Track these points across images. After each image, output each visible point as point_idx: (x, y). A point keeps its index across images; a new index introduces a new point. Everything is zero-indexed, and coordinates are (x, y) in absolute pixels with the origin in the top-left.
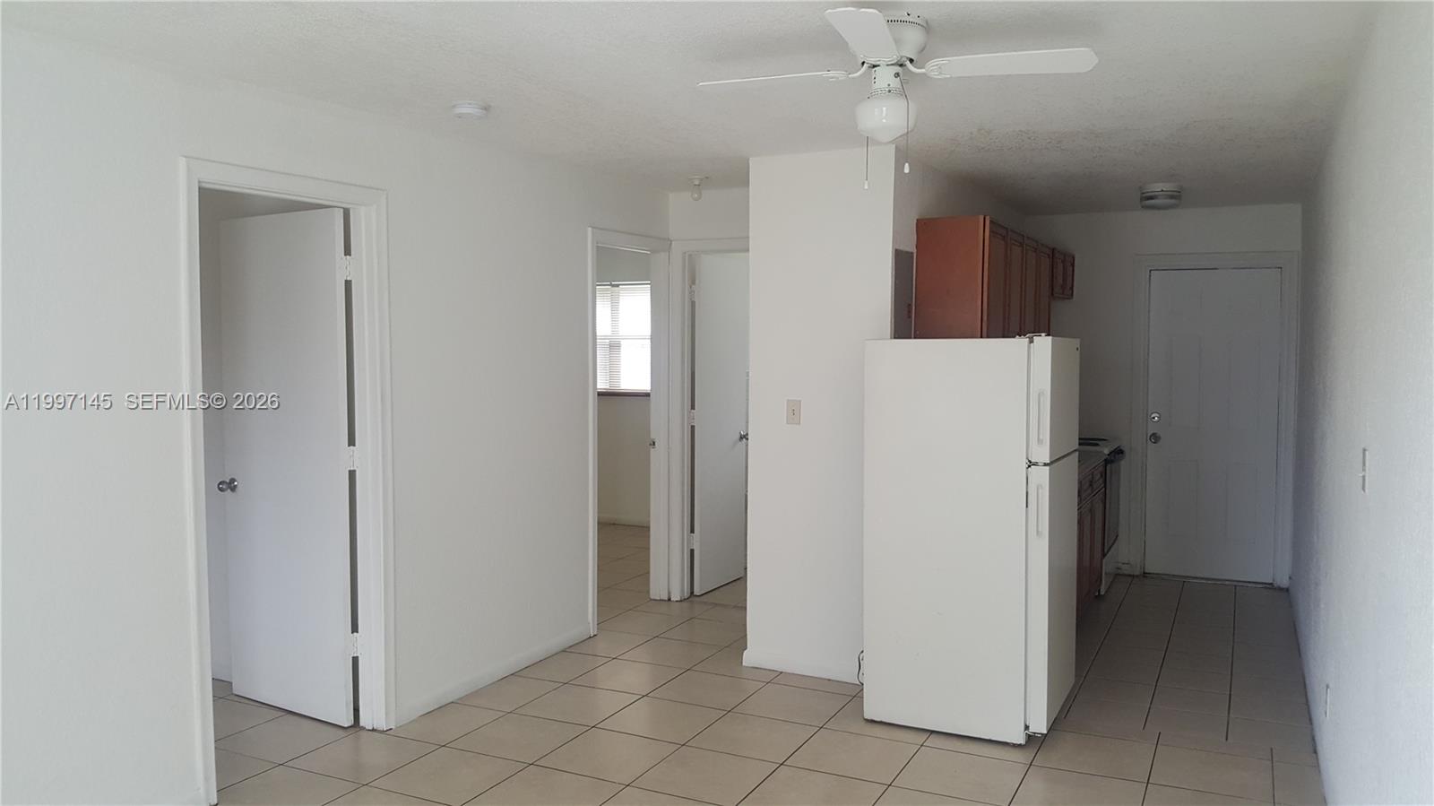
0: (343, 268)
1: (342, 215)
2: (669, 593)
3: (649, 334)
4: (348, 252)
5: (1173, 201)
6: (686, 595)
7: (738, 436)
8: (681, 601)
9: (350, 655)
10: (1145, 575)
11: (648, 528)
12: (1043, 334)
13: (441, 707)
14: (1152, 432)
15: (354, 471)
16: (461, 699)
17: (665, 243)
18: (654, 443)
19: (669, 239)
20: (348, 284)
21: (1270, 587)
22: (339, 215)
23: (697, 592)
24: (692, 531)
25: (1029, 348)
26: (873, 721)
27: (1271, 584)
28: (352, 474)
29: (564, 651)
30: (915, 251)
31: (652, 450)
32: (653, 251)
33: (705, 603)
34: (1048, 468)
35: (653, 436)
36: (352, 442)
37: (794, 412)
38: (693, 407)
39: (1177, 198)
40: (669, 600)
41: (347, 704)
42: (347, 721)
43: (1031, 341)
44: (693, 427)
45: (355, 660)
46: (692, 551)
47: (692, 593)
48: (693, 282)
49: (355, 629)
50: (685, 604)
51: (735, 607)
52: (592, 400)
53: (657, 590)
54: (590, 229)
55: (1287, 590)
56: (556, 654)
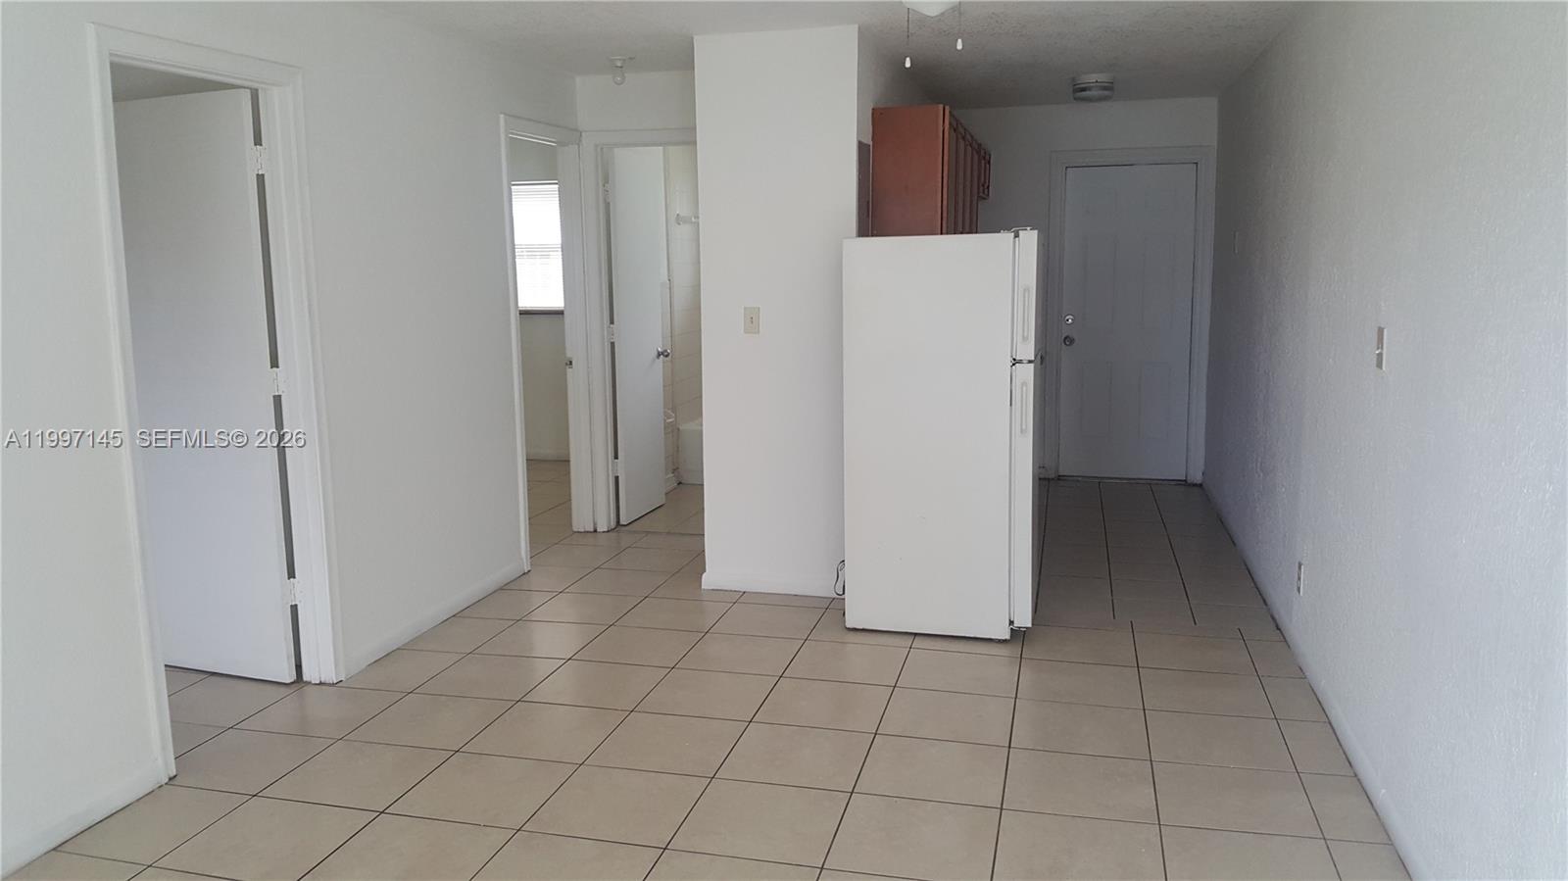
0: (255, 160)
1: (249, 97)
2: (595, 524)
3: (560, 242)
4: (258, 141)
5: (1106, 93)
6: (613, 524)
7: (656, 353)
8: (608, 531)
9: (287, 603)
10: (1060, 478)
11: (569, 461)
12: (1029, 228)
13: (388, 655)
14: (1066, 334)
15: (280, 396)
16: (404, 645)
17: (574, 135)
18: (571, 363)
19: (576, 130)
20: (261, 178)
21: (1184, 483)
22: (246, 96)
23: (623, 521)
24: (616, 457)
25: (1014, 242)
26: (855, 630)
27: (1185, 481)
28: (278, 400)
29: (501, 589)
30: (871, 143)
31: (569, 371)
32: (561, 144)
33: (635, 532)
34: (1032, 365)
35: (569, 354)
36: (274, 364)
37: (752, 321)
38: (612, 322)
39: (1109, 90)
40: (595, 531)
41: (288, 658)
42: (288, 676)
43: (1017, 236)
44: (613, 344)
45: (294, 609)
46: (617, 478)
47: (618, 522)
48: (606, 181)
49: (291, 574)
50: (613, 535)
51: (669, 533)
52: (514, 317)
53: (581, 520)
54: (502, 116)
55: (1201, 485)
56: (495, 592)
